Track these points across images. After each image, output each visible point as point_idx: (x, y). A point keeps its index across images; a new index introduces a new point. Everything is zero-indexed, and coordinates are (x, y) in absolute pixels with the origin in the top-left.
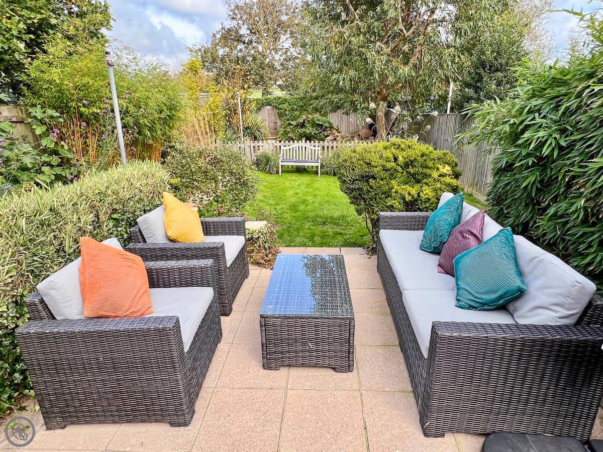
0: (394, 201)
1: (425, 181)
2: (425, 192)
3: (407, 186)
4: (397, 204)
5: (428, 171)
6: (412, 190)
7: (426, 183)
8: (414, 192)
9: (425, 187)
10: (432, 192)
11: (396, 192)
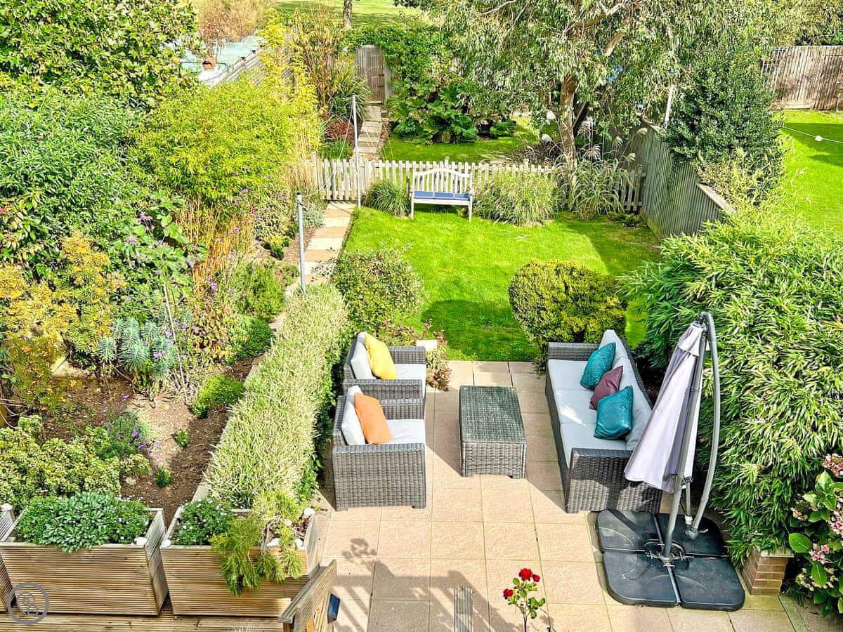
0: (563, 332)
1: (592, 314)
2: (591, 325)
3: (576, 317)
4: (566, 334)
5: (596, 305)
6: (579, 323)
7: (593, 316)
8: (581, 324)
9: (592, 320)
10: (598, 324)
11: (566, 323)
